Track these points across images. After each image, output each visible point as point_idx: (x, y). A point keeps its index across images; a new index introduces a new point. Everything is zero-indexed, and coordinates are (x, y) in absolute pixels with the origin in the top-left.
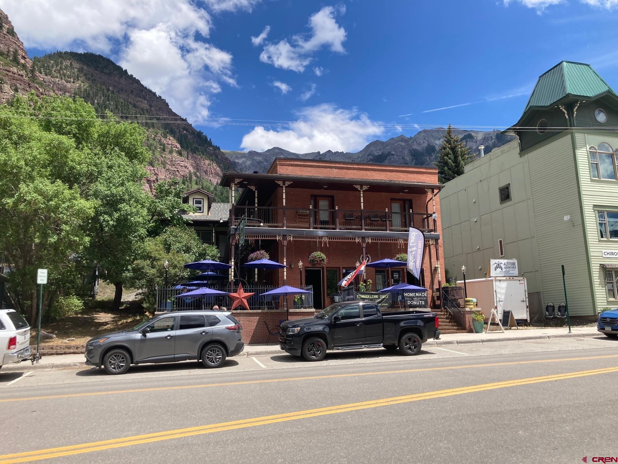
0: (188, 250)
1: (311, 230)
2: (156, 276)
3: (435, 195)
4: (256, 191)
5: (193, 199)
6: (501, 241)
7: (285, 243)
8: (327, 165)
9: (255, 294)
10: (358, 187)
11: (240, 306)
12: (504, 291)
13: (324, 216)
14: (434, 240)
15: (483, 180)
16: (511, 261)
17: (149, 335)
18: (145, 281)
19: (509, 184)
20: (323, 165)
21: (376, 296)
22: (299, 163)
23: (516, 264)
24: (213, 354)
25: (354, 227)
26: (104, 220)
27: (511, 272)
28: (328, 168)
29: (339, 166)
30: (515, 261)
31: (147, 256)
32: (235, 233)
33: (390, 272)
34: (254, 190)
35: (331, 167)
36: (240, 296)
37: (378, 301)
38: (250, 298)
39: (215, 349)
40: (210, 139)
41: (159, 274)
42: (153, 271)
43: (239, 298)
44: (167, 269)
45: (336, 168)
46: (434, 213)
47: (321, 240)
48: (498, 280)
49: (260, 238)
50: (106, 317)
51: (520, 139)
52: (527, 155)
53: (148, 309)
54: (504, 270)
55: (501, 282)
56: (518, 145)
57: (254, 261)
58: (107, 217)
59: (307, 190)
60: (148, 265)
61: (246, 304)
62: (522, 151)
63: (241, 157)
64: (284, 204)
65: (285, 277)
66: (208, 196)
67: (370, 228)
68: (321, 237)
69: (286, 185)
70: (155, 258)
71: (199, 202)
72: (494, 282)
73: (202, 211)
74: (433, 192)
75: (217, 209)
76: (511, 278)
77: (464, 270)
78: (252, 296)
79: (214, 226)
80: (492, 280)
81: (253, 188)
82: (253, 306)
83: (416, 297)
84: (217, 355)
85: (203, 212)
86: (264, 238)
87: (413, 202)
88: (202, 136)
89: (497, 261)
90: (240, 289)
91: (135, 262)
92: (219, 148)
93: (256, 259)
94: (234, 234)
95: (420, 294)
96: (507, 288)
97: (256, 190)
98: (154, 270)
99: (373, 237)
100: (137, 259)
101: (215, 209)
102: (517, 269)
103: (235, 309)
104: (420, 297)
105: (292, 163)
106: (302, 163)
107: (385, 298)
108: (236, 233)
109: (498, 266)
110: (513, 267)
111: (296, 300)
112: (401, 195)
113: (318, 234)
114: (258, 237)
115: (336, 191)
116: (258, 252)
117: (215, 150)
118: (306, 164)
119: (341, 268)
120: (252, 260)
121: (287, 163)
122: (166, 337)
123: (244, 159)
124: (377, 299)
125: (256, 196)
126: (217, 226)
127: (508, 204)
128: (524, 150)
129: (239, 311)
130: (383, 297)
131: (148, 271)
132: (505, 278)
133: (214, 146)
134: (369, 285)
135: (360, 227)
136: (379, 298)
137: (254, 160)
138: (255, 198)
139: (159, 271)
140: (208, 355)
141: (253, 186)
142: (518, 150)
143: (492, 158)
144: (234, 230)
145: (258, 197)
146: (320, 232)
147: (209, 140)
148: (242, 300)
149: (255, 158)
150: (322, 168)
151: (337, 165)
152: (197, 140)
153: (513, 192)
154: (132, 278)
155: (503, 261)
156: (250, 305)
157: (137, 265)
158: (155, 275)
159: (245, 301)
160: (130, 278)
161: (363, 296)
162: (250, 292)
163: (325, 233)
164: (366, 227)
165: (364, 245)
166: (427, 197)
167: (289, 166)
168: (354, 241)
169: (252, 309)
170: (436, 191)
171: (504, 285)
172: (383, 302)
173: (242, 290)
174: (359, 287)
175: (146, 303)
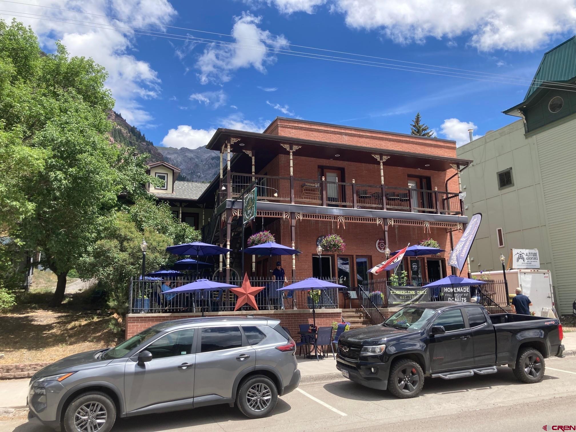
0: (164, 230)
1: (324, 207)
2: (128, 262)
3: (460, 171)
4: (253, 158)
5: (156, 173)
6: (500, 231)
7: (294, 222)
8: (336, 130)
9: (265, 289)
10: (377, 157)
11: (246, 304)
12: (529, 286)
13: (332, 190)
14: (462, 224)
15: (477, 164)
16: (533, 251)
17: (152, 365)
18: (111, 269)
19: (511, 168)
20: (332, 130)
21: (413, 292)
22: (304, 126)
23: (538, 255)
24: (257, 393)
25: (374, 206)
26: (56, 179)
27: (533, 263)
28: (338, 134)
29: (350, 132)
30: (536, 251)
31: (113, 234)
32: (232, 207)
33: (409, 262)
34: (250, 155)
35: (341, 134)
36: (246, 291)
37: (415, 298)
38: (259, 294)
39: (260, 384)
40: (144, 135)
41: (132, 260)
42: (124, 255)
43: (245, 294)
44: (145, 253)
45: (346, 134)
46: (460, 193)
47: (336, 220)
48: (522, 273)
49: (262, 216)
50: (47, 317)
51: (526, 119)
52: (535, 136)
53: (115, 310)
54: (526, 261)
55: (526, 275)
56: (523, 126)
57: (257, 244)
58: (60, 175)
59: (313, 159)
60: (116, 247)
61: (254, 302)
62: (528, 132)
63: (173, 153)
64: (292, 174)
65: (294, 266)
66: (173, 170)
67: (392, 207)
68: (336, 217)
69: (294, 150)
70: (125, 237)
71: (163, 178)
72: (519, 275)
73: (165, 188)
74: (458, 167)
75: (180, 187)
76: (536, 270)
77: (502, 260)
78: (262, 292)
79: (181, 205)
80: (517, 273)
81: (249, 153)
82: (262, 305)
83: (457, 293)
84: (264, 395)
85: (167, 189)
86: (267, 216)
87: (432, 180)
88: (136, 132)
89: (518, 251)
90: (246, 281)
91: (99, 242)
92: (152, 144)
93: (259, 242)
94: (230, 209)
95: (462, 290)
96: (533, 282)
97: (253, 156)
98: (124, 253)
99: (397, 220)
100: (101, 238)
101: (178, 187)
102: (538, 261)
103: (239, 310)
104: (462, 293)
105: (296, 125)
106: (307, 126)
107: (422, 295)
108: (234, 207)
109: (520, 257)
110: (535, 259)
111: (311, 296)
112: (419, 171)
113: (332, 212)
114: (261, 214)
115: (347, 162)
116: (261, 233)
117: (149, 145)
118: (313, 127)
119: (355, 257)
120: (253, 243)
121: (290, 124)
122: (180, 367)
123: (176, 155)
124: (414, 295)
125: (253, 163)
126: (185, 206)
127: (507, 190)
128: (531, 131)
129: (244, 312)
130: (421, 293)
131: (116, 255)
132: (529, 271)
133: (147, 141)
134: (403, 278)
135: (380, 206)
136: (416, 294)
137: (186, 156)
138: (251, 165)
139: (132, 255)
140: (248, 395)
141: (249, 150)
142: (523, 131)
143: (488, 140)
144: (230, 203)
145: (255, 165)
146: (336, 211)
147: (142, 135)
148: (248, 296)
149: (187, 154)
150: (331, 133)
151: (347, 131)
152: (130, 135)
153: (516, 177)
154: (93, 265)
155: (525, 251)
156: (258, 304)
157: (101, 247)
158: (126, 261)
159: (252, 298)
160: (90, 264)
161: (398, 292)
162: (259, 286)
163: (341, 212)
164: (388, 207)
165: (386, 228)
166: (445, 174)
167: (292, 128)
168: (374, 222)
169: (262, 309)
170: (461, 167)
171: (528, 278)
172: (421, 299)
173: (248, 283)
174: (390, 280)
175: (114, 300)
